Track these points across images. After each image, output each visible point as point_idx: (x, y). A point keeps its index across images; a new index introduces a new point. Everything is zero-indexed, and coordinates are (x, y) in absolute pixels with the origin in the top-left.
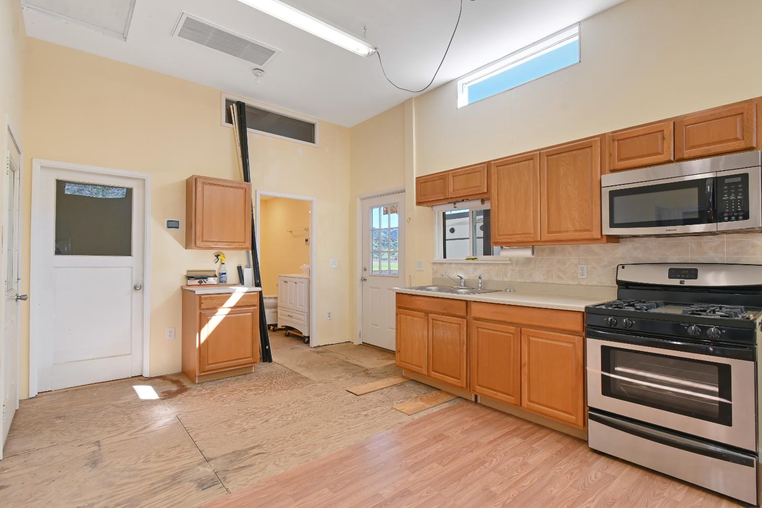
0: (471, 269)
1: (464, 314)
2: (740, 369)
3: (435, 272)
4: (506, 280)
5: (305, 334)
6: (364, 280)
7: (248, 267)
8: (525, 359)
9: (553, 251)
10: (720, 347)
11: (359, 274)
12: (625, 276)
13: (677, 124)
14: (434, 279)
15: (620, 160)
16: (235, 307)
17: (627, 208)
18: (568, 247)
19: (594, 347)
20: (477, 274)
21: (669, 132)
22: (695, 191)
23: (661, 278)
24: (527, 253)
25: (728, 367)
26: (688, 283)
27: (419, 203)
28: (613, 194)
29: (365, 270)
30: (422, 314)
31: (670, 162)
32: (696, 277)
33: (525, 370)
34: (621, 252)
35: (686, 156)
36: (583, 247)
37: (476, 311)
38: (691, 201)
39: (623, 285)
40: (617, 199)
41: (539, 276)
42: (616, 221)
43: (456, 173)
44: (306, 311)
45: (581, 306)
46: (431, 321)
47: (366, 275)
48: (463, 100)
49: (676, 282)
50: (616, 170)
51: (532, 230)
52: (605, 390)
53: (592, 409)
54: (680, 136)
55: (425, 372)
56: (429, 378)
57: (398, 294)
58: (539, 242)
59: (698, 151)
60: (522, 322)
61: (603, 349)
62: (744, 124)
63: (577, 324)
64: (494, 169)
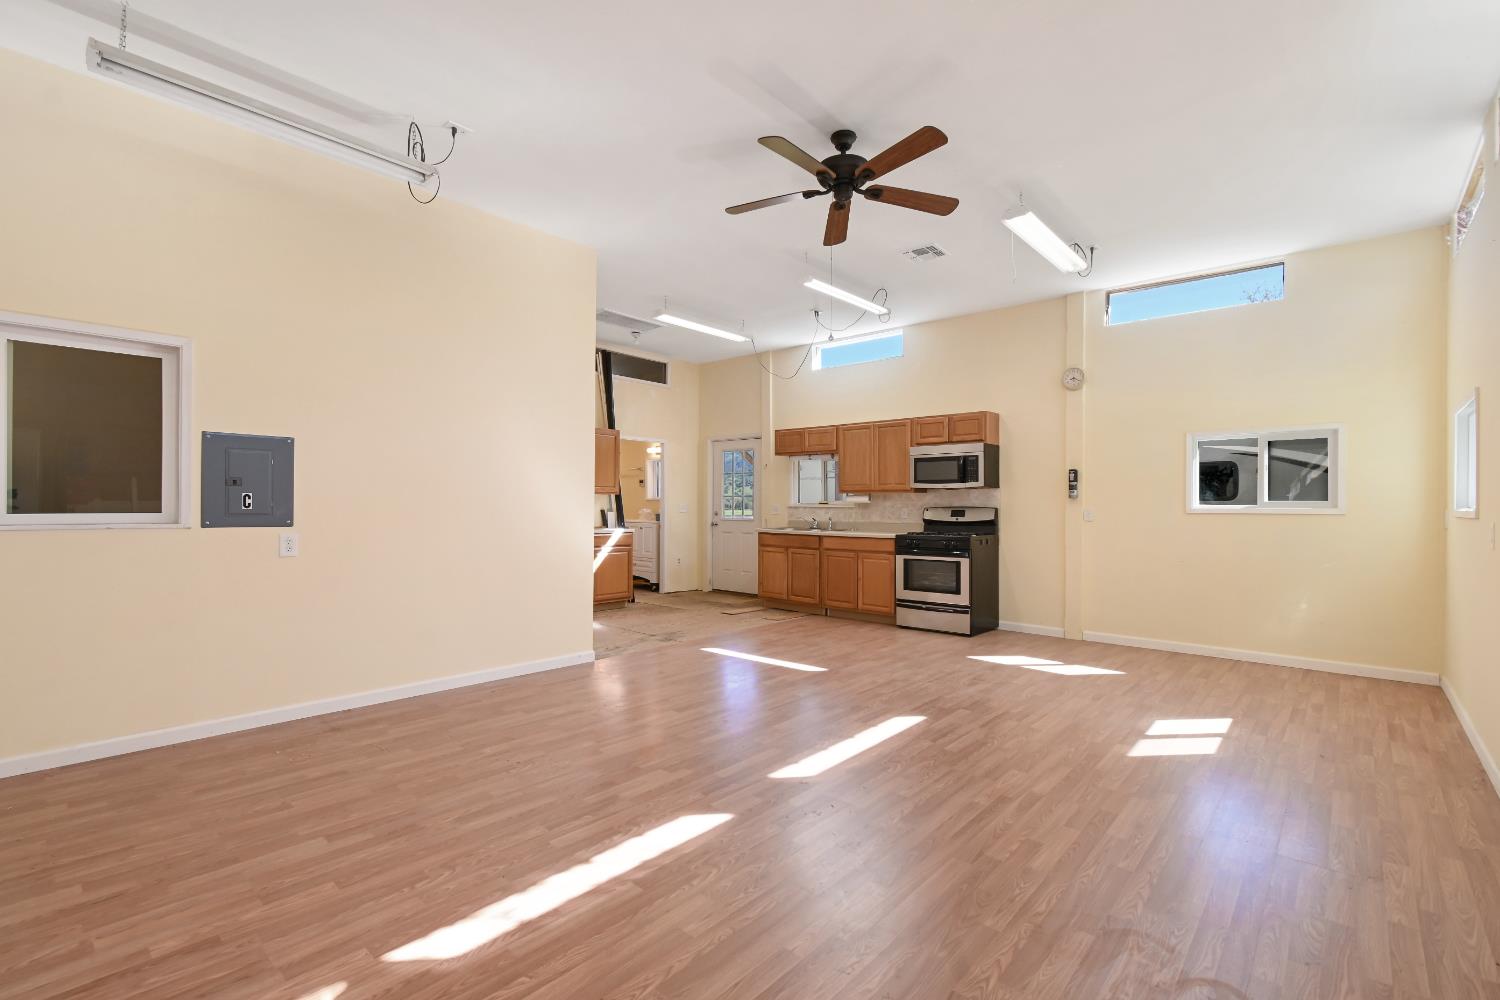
0: (822, 512)
1: (817, 546)
2: (965, 562)
3: (791, 515)
4: (851, 521)
5: (653, 580)
6: (714, 525)
7: (611, 510)
8: (860, 575)
9: (885, 498)
10: (955, 551)
11: (709, 520)
12: (929, 516)
13: (950, 418)
14: (790, 522)
15: (921, 437)
16: (616, 545)
17: (926, 471)
18: (895, 495)
19: (901, 560)
20: (828, 517)
21: (946, 424)
22: (955, 463)
23: (946, 517)
24: (865, 499)
25: (960, 562)
26: (961, 519)
27: (777, 453)
28: (917, 460)
29: (716, 514)
30: (782, 550)
31: (946, 442)
32: (964, 515)
33: (860, 583)
34: (928, 499)
35: (954, 440)
36: (904, 494)
37: (827, 544)
38: (952, 469)
39: (928, 523)
40: (919, 464)
41: (875, 518)
42: (919, 479)
43: (810, 431)
44: (654, 556)
45: (893, 535)
46: (790, 555)
47: (716, 520)
48: (816, 364)
49: (954, 519)
50: (919, 444)
51: (868, 482)
52: (906, 587)
53: (899, 600)
54: (953, 427)
55: (785, 597)
56: (788, 602)
57: (760, 533)
58: (873, 491)
59: (959, 438)
60: (859, 549)
61: (906, 561)
62: (979, 425)
63: (891, 547)
64: (841, 432)
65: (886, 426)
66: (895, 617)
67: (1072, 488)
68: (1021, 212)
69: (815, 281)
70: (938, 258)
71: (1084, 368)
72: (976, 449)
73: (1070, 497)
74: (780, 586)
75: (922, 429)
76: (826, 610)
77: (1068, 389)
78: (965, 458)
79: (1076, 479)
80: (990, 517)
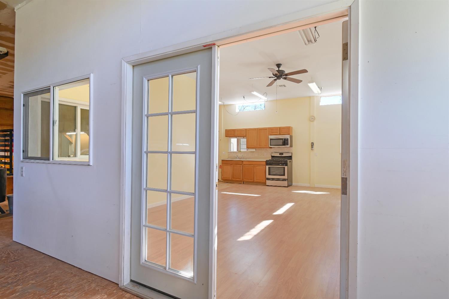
0: (240, 154)
1: (241, 164)
2: (286, 167)
3: (229, 155)
8: (255, 172)
9: (259, 150)
10: (283, 164)
12: (273, 155)
13: (280, 128)
14: (229, 157)
15: (272, 133)
17: (274, 142)
18: (262, 149)
19: (267, 167)
22: (282, 140)
23: (278, 155)
24: (254, 150)
25: (285, 167)
26: (282, 156)
27: (226, 136)
28: (271, 139)
30: (230, 165)
31: (278, 135)
32: (283, 155)
33: (255, 174)
34: (272, 150)
35: (281, 134)
36: (265, 149)
37: (244, 163)
38: (281, 142)
39: (272, 157)
42: (271, 144)
43: (237, 130)
45: (265, 160)
46: (232, 166)
49: (280, 156)
50: (271, 135)
51: (256, 145)
52: (269, 174)
53: (267, 178)
54: (280, 130)
55: (231, 179)
56: (232, 180)
57: (222, 160)
58: (256, 148)
59: (283, 133)
60: (254, 164)
61: (269, 167)
62: (288, 130)
63: (264, 163)
64: (247, 131)
65: (261, 130)
66: (266, 183)
67: (312, 147)
68: (312, 82)
69: (255, 92)
70: (284, 87)
71: (315, 116)
72: (288, 137)
73: (312, 149)
74: (229, 176)
75: (272, 131)
76: (244, 182)
77: (311, 121)
78: (285, 139)
79: (313, 145)
80: (290, 155)
